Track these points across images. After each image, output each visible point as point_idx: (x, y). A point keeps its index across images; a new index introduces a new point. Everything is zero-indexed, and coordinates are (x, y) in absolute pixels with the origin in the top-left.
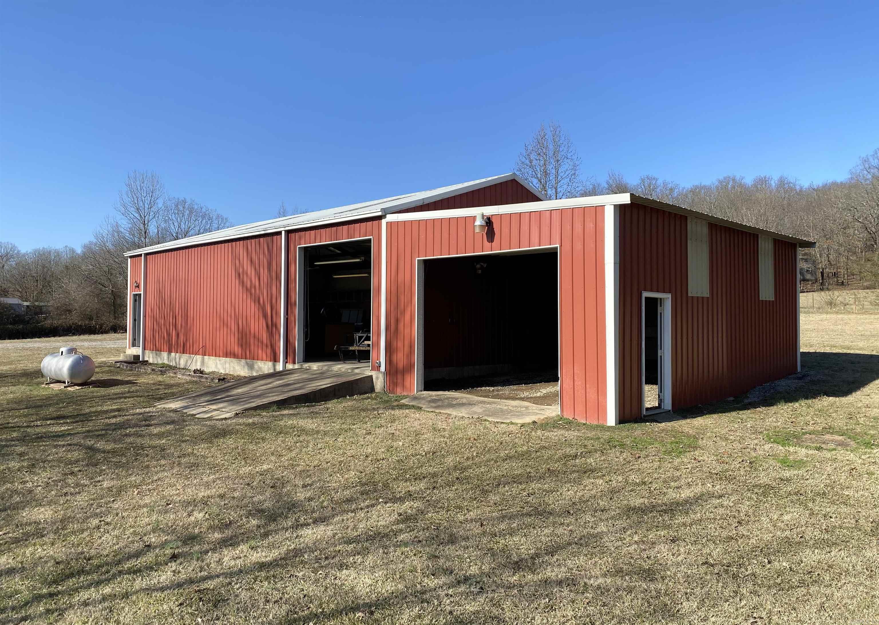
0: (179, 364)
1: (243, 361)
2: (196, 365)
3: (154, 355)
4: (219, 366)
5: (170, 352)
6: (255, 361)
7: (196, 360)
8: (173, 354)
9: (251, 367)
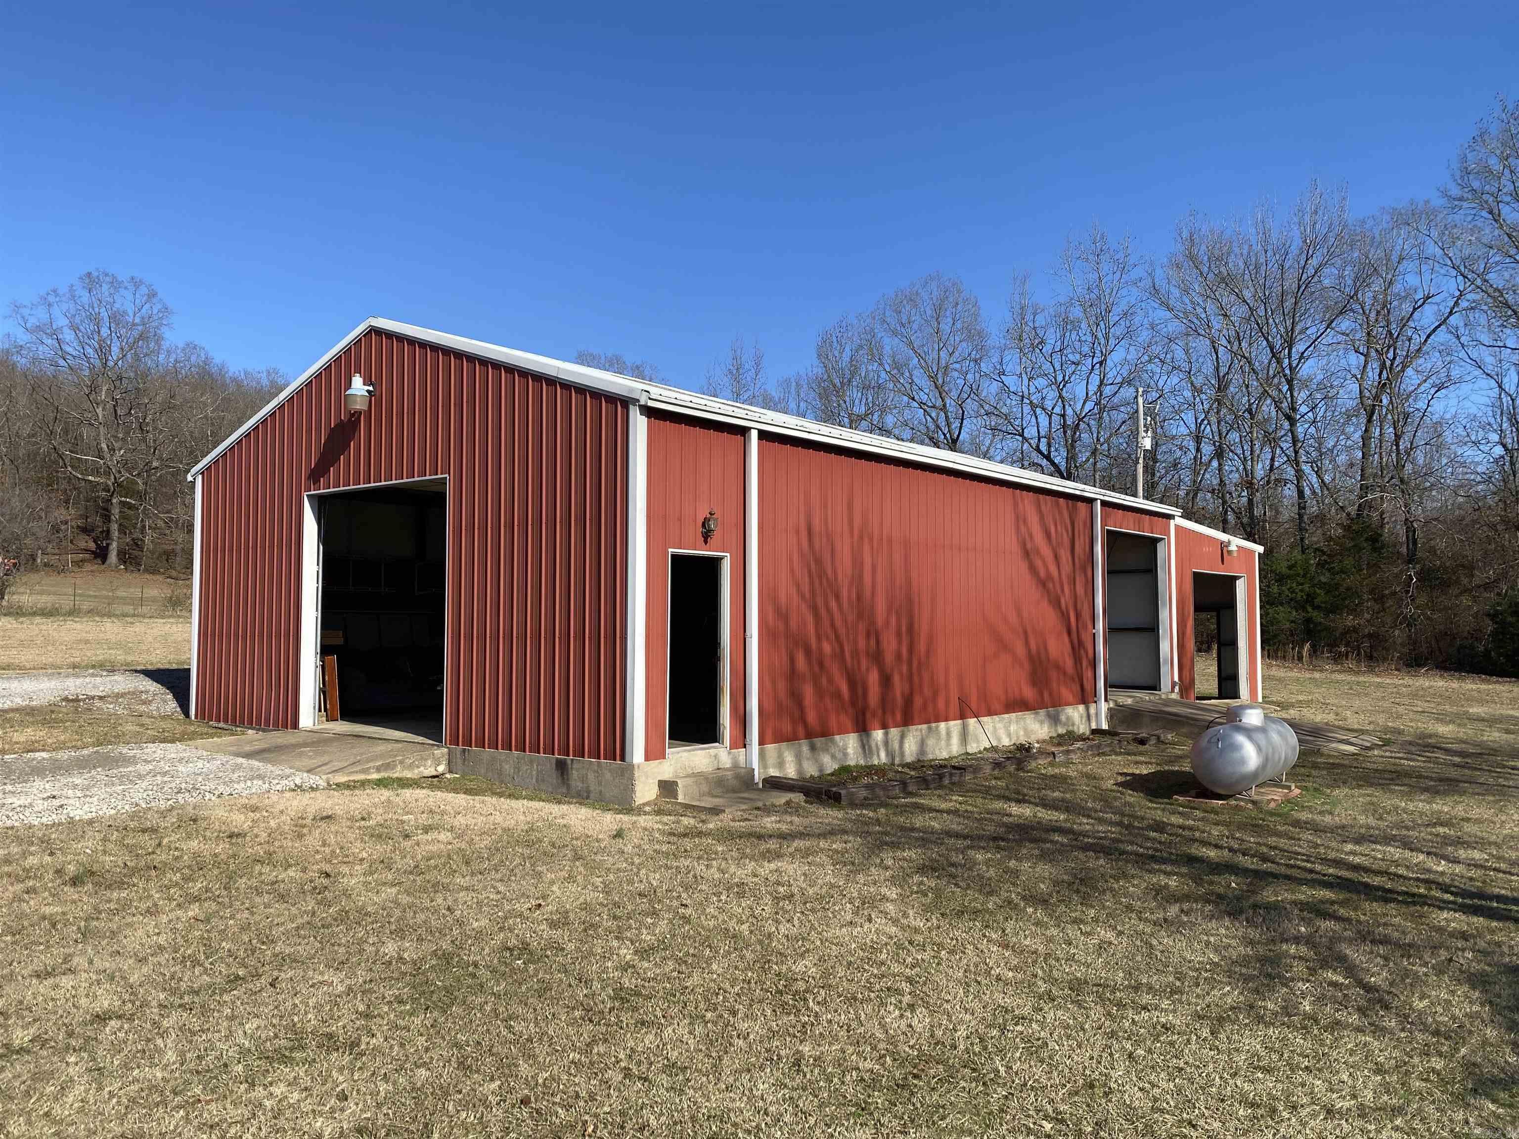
0: (902, 754)
1: (1042, 712)
2: (948, 744)
3: (805, 749)
4: (1002, 733)
5: (862, 728)
6: (1060, 709)
7: (949, 734)
8: (878, 735)
9: (1055, 720)
